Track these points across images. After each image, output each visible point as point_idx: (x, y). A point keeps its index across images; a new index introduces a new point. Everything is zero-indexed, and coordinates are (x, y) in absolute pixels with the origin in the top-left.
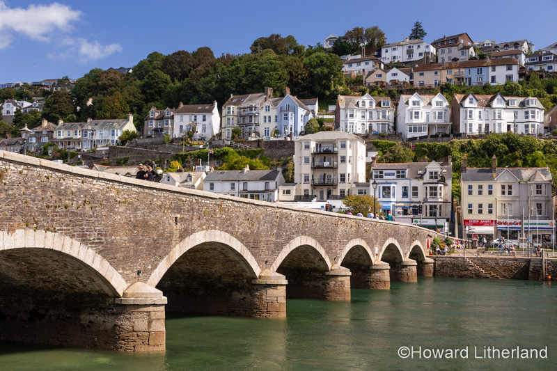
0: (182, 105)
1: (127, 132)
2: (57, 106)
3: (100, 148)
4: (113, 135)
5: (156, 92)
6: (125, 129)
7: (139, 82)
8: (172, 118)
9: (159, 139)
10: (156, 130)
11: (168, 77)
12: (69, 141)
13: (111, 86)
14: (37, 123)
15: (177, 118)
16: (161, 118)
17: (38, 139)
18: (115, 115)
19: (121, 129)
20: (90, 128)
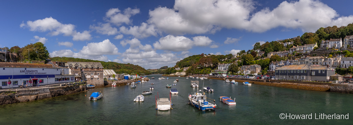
0: (331, 39)
1: (315, 47)
2: (297, 42)
3: (308, 52)
4: (312, 48)
5: (323, 37)
6: (315, 46)
7: (317, 35)
8: (329, 42)
9: (325, 49)
10: (324, 46)
11: (326, 33)
12: (300, 51)
13: (310, 36)
14: (292, 47)
15: (330, 42)
16: (325, 43)
17: (292, 51)
18: (311, 43)
19: (314, 46)
20: (305, 47)
